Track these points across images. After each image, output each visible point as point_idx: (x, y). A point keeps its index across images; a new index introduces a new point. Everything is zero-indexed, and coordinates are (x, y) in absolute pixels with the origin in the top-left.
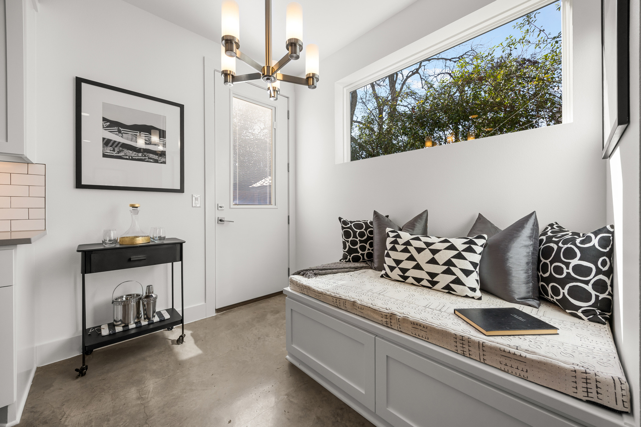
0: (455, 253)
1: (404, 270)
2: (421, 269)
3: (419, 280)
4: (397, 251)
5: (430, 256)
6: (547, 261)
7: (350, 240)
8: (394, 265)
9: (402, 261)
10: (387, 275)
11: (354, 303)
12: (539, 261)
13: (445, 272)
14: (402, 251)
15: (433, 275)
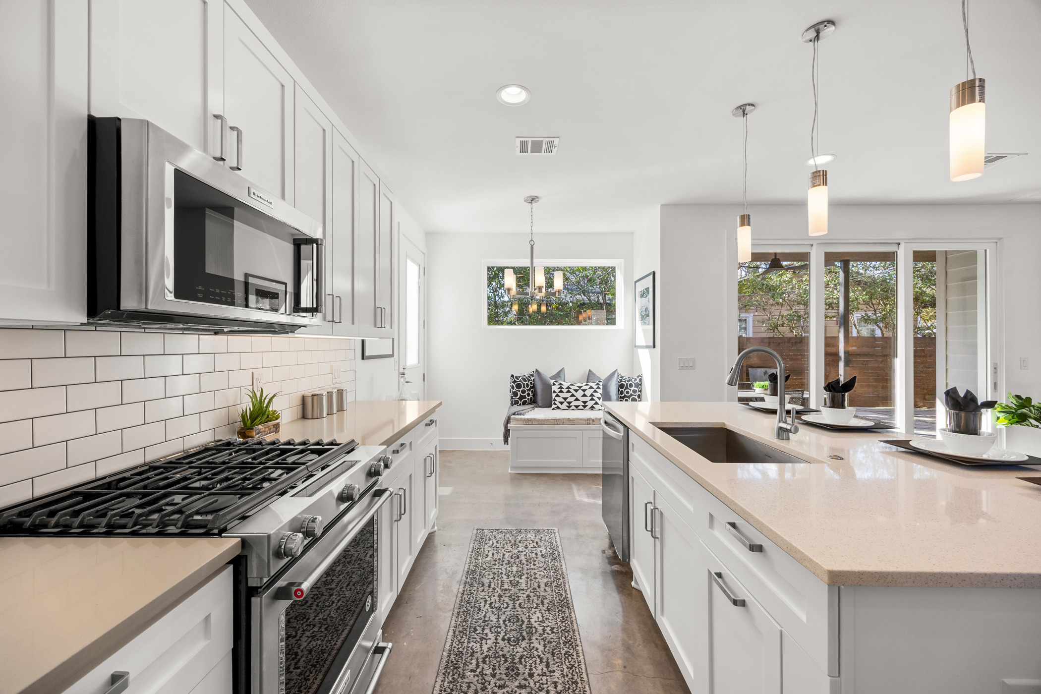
0: (593, 390)
1: (569, 403)
2: (578, 400)
3: (577, 407)
4: (563, 392)
5: (583, 393)
6: (623, 390)
7: (521, 390)
8: (563, 401)
9: (568, 398)
10: (558, 408)
11: (569, 419)
12: (619, 390)
13: (591, 400)
14: (567, 392)
15: (585, 402)
